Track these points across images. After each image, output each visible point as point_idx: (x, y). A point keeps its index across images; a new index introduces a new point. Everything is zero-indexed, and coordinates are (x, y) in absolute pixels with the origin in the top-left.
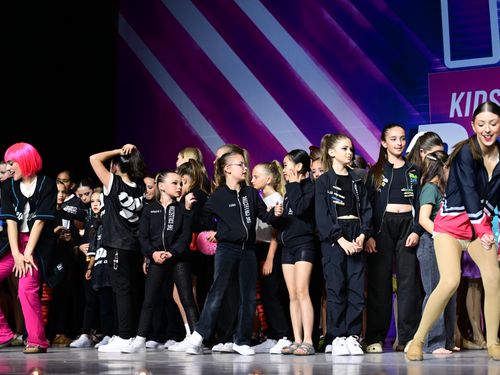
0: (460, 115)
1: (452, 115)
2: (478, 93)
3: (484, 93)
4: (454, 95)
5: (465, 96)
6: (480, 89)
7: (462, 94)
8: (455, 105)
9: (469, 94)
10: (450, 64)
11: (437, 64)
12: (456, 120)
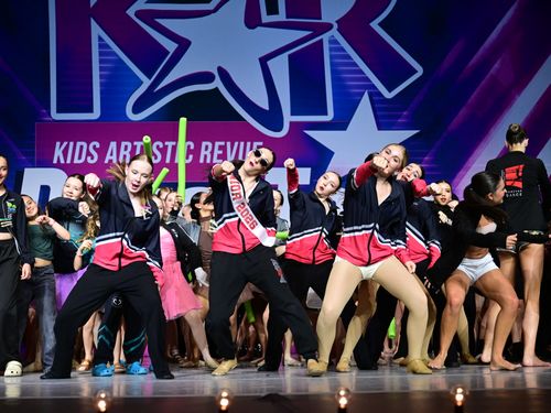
0: (62, 161)
1: (55, 161)
2: (79, 144)
3: (85, 144)
4: (58, 144)
5: (68, 146)
6: (80, 140)
7: (65, 143)
8: (58, 152)
9: (72, 144)
10: (56, 116)
11: (44, 115)
12: (58, 166)
